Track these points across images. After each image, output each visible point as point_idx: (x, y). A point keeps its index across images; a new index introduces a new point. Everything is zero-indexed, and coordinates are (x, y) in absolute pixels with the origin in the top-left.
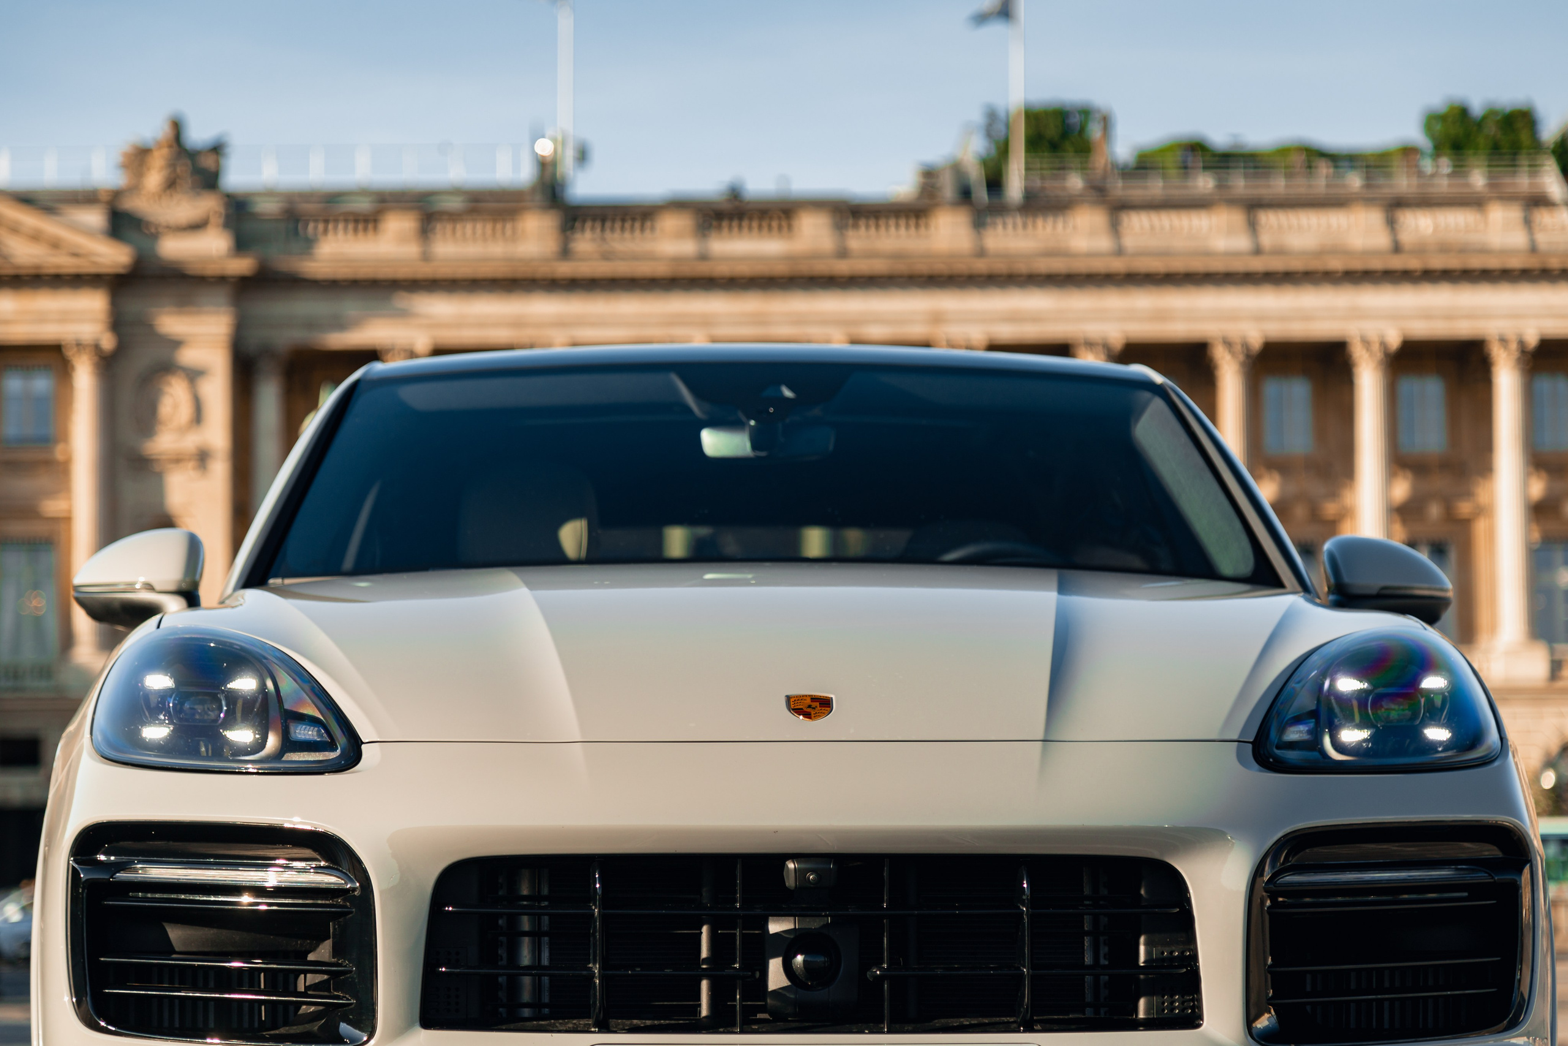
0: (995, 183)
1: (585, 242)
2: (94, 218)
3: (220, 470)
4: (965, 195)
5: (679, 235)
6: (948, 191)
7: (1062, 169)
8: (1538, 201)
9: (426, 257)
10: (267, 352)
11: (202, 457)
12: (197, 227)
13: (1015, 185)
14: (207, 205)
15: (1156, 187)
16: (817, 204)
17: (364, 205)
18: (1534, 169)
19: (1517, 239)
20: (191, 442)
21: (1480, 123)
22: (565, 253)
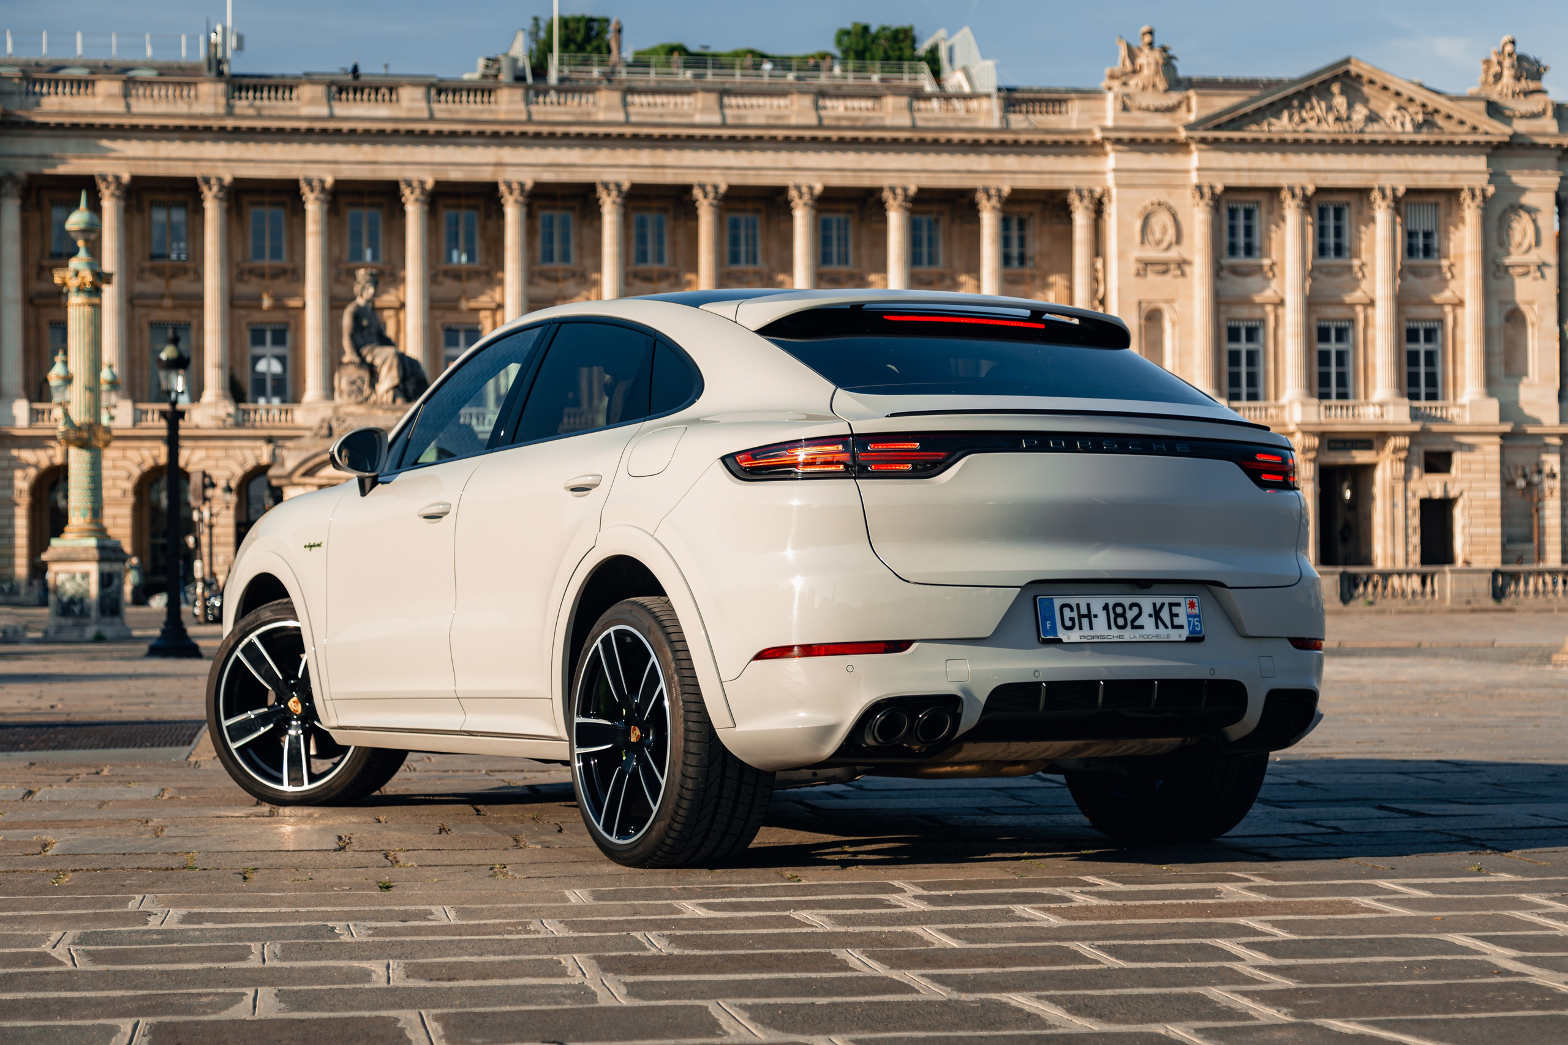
0: (540, 71)
1: (242, 105)
4: (519, 78)
5: (312, 102)
6: (505, 77)
7: (586, 62)
8: (918, 95)
9: (129, 112)
10: (10, 176)
13: (553, 76)
15: (653, 77)
16: (415, 82)
17: (81, 73)
18: (914, 71)
19: (905, 120)
21: (875, 38)
22: (230, 112)
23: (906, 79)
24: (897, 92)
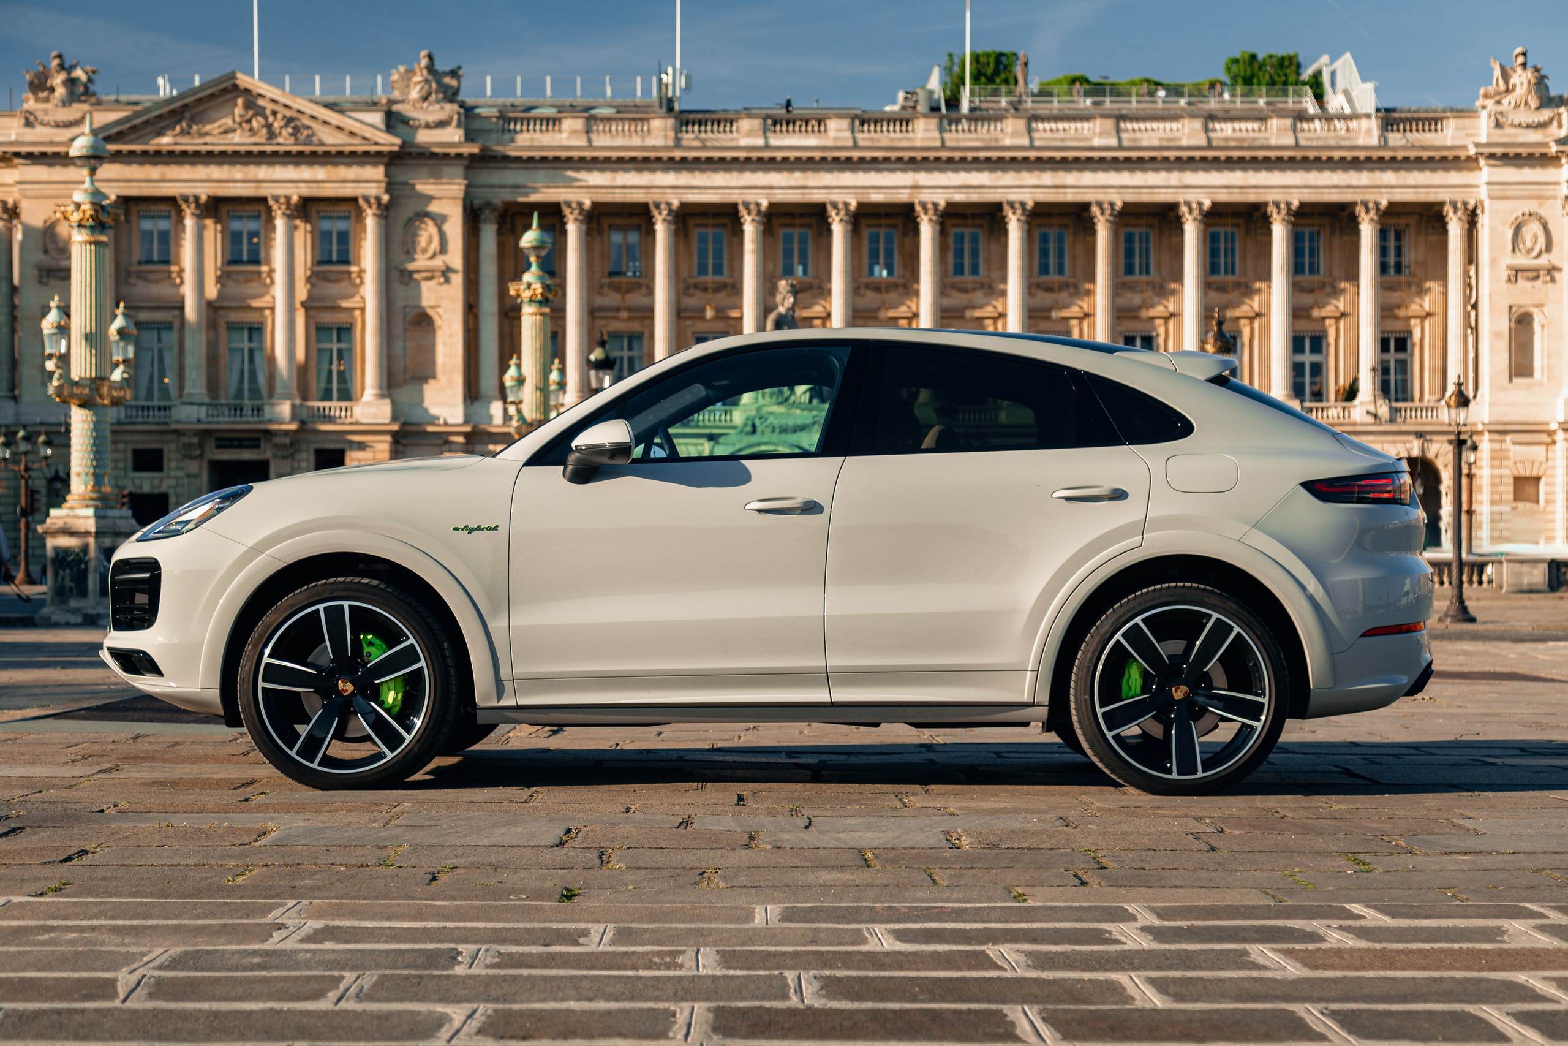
0: (953, 102)
1: (689, 137)
2: (376, 118)
3: (457, 279)
4: (935, 109)
5: (750, 133)
6: (922, 108)
7: (996, 93)
8: (1301, 116)
9: (590, 146)
10: (488, 204)
11: (446, 272)
12: (441, 124)
13: (965, 106)
14: (451, 108)
15: (1055, 105)
16: (841, 114)
17: (550, 112)
18: (1298, 94)
19: (1288, 140)
20: (438, 262)
21: (1262, 65)
22: (678, 144)
23: (1290, 103)
24: (1281, 114)
